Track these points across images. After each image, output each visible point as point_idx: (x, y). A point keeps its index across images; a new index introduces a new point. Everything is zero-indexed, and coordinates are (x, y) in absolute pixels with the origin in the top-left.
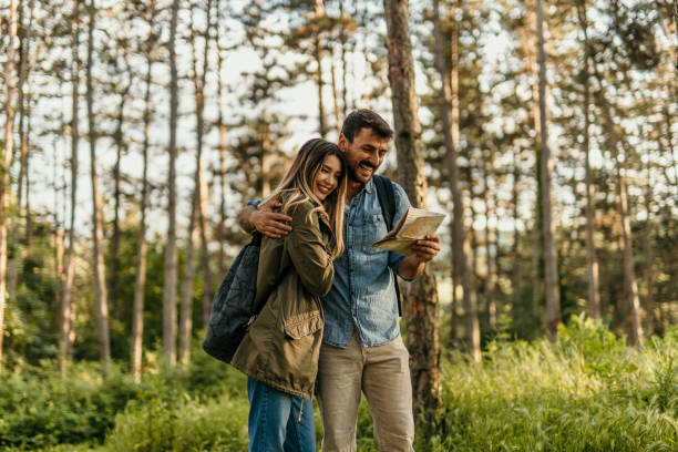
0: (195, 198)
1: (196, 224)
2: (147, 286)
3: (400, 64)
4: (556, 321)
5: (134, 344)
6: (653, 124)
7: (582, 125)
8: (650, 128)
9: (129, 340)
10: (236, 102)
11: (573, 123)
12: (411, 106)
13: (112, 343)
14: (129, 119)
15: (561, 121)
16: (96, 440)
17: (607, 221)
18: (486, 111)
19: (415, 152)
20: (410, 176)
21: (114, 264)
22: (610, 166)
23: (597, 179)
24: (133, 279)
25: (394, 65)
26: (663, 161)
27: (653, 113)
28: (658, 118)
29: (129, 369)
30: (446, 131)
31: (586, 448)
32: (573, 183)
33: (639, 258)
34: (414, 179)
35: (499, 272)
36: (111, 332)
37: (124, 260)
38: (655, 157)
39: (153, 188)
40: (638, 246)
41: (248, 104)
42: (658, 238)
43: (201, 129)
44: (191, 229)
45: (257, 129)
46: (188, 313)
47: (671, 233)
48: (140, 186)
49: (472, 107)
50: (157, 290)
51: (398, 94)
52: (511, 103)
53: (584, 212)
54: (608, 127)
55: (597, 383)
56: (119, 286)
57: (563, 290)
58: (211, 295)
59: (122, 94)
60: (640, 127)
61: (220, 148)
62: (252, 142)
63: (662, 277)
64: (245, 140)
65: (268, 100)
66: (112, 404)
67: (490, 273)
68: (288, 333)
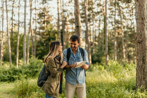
0: (30, 24)
1: (30, 32)
2: (20, 44)
4: (107, 54)
6: (129, 10)
7: (114, 10)
8: (129, 11)
9: (16, 56)
10: (39, 4)
11: (112, 10)
13: (12, 57)
14: (15, 7)
15: (110, 9)
16: (9, 81)
17: (119, 31)
21: (12, 39)
22: (120, 19)
24: (16, 43)
25: (76, 11)
27: (129, 8)
28: (130, 9)
29: (15, 64)
32: (112, 23)
33: (125, 38)
35: (95, 41)
36: (11, 54)
37: (14, 38)
38: (129, 17)
39: (20, 23)
40: (125, 36)
42: (129, 35)
43: (31, 10)
46: (28, 51)
47: (132, 34)
48: (18, 22)
49: (91, 6)
50: (22, 45)
52: (99, 5)
53: (114, 29)
55: (116, 79)
56: (13, 44)
57: (109, 46)
58: (34, 47)
59: (13, 2)
60: (126, 11)
61: (35, 14)
62: (43, 13)
63: (130, 43)
64: (41, 13)
65: (46, 4)
66: (13, 73)
67: (93, 41)
68: (52, 85)
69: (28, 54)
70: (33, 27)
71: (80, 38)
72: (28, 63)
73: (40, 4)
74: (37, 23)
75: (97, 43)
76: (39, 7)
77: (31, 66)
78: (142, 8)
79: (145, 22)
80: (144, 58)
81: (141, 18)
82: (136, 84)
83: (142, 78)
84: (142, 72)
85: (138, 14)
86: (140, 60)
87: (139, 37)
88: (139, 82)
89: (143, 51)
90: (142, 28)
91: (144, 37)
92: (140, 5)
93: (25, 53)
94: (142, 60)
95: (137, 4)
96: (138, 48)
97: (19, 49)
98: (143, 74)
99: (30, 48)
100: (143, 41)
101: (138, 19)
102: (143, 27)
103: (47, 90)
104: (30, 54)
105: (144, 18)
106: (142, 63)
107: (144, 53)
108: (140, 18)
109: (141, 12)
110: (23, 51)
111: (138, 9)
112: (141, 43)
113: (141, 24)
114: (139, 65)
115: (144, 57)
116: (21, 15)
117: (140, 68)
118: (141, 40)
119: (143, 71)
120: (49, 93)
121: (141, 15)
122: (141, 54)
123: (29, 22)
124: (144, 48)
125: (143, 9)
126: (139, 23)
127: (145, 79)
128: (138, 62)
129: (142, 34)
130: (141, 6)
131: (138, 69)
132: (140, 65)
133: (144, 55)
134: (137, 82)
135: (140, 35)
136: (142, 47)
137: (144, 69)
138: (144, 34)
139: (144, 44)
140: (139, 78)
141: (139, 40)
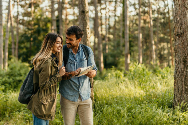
1: (9, 21)
4: (128, 54)
12: (85, 2)
17: (145, 18)
19: (86, 17)
20: (85, 25)
31: (140, 124)
32: (134, 5)
33: (155, 29)
34: (86, 26)
40: (155, 26)
42: (161, 23)
44: (7, 22)
46: (7, 50)
47: (165, 21)
53: (137, 14)
55: (142, 92)
57: (130, 41)
63: (162, 35)
67: (106, 34)
68: (43, 102)
69: (7, 54)
70: (13, 13)
71: (87, 30)
72: (6, 68)
74: (20, 7)
75: (111, 36)
77: (12, 72)
80: (186, 60)
83: (184, 90)
84: (183, 80)
86: (180, 62)
87: (179, 27)
88: (179, 95)
89: (185, 49)
90: (183, 14)
91: (185, 27)
94: (183, 63)
96: (177, 43)
98: (185, 84)
99: (10, 45)
100: (185, 34)
102: (184, 12)
104: (10, 53)
106: (183, 67)
107: (185, 51)
112: (182, 36)
113: (181, 7)
114: (178, 70)
115: (185, 57)
117: (179, 75)
118: (182, 32)
119: (185, 79)
120: (39, 114)
122: (182, 52)
126: (178, 6)
127: (187, 91)
128: (177, 66)
129: (183, 23)
131: (176, 76)
132: (180, 70)
133: (185, 54)
134: (175, 97)
135: (180, 23)
136: (183, 42)
137: (185, 76)
138: (185, 23)
139: (186, 38)
140: (179, 89)
141: (177, 32)
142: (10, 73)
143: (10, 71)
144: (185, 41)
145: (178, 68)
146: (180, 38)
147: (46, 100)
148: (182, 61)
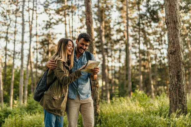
0: (29, 56)
1: (29, 64)
2: (14, 81)
3: (89, 19)
4: (130, 91)
5: (10, 98)
7: (138, 37)
8: (156, 39)
9: (9, 97)
10: (41, 29)
11: (136, 37)
12: (92, 31)
13: (4, 98)
14: (10, 33)
15: (132, 36)
18: (112, 33)
19: (93, 44)
20: (91, 51)
21: (5, 75)
22: (145, 49)
23: (142, 52)
24: (10, 79)
25: (87, 20)
26: (160, 48)
28: (159, 36)
29: (9, 105)
30: (101, 38)
32: (135, 53)
33: (153, 74)
34: (93, 52)
35: (115, 78)
36: (4, 95)
37: (8, 74)
39: (17, 53)
40: (153, 71)
41: (45, 30)
43: (31, 36)
44: (28, 65)
45: (47, 37)
46: (26, 89)
47: (162, 67)
48: (13, 53)
49: (108, 32)
50: (17, 82)
51: (88, 28)
52: (119, 31)
53: (138, 61)
54: (145, 38)
55: (142, 109)
56: (6, 81)
57: (133, 83)
58: (34, 84)
59: (8, 26)
60: (154, 38)
61: (36, 42)
62: (46, 40)
63: (159, 79)
64: (44, 40)
65: (51, 29)
66: (4, 115)
67: (112, 78)
69: (26, 92)
72: (26, 103)
73: (43, 29)
75: (117, 81)
76: (41, 33)
77: (30, 106)
78: (173, 8)
79: (178, 27)
80: (179, 74)
81: (173, 21)
82: (170, 109)
83: (178, 100)
84: (177, 92)
85: (169, 17)
86: (174, 76)
87: (171, 46)
88: (174, 106)
89: (177, 65)
90: (174, 34)
91: (177, 46)
92: (171, 5)
93: (21, 91)
94: (177, 77)
95: (167, 3)
96: (171, 60)
97: (14, 88)
98: (179, 95)
100: (177, 51)
101: (169, 23)
102: (176, 33)
103: (47, 103)
104: (29, 92)
105: (177, 22)
106: (177, 80)
107: (178, 66)
108: (171, 22)
109: (173, 13)
110: (19, 90)
111: (168, 10)
112: (175, 53)
113: (173, 29)
114: (173, 83)
115: (179, 72)
116: (18, 43)
117: (174, 88)
118: (174, 50)
119: (179, 91)
121: (172, 17)
122: (175, 68)
123: (28, 52)
124: (179, 61)
125: (175, 9)
126: (170, 28)
127: (181, 102)
128: (171, 80)
129: (175, 43)
130: (173, 6)
131: (171, 89)
132: (174, 84)
133: (178, 69)
134: (171, 107)
135: (173, 43)
136: (175, 59)
137: (179, 89)
138: (177, 43)
139: (178, 55)
140: (174, 100)
141: (171, 51)
142: (28, 107)
143: (29, 105)
144: (177, 58)
145: (173, 82)
146: (173, 56)
147: (56, 96)
148: (175, 76)
